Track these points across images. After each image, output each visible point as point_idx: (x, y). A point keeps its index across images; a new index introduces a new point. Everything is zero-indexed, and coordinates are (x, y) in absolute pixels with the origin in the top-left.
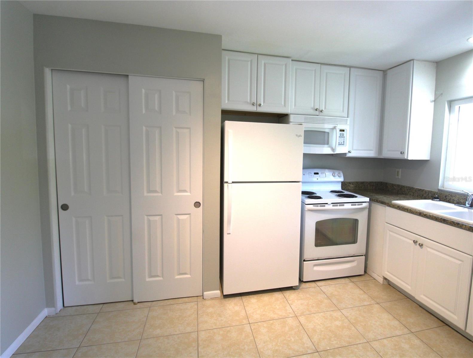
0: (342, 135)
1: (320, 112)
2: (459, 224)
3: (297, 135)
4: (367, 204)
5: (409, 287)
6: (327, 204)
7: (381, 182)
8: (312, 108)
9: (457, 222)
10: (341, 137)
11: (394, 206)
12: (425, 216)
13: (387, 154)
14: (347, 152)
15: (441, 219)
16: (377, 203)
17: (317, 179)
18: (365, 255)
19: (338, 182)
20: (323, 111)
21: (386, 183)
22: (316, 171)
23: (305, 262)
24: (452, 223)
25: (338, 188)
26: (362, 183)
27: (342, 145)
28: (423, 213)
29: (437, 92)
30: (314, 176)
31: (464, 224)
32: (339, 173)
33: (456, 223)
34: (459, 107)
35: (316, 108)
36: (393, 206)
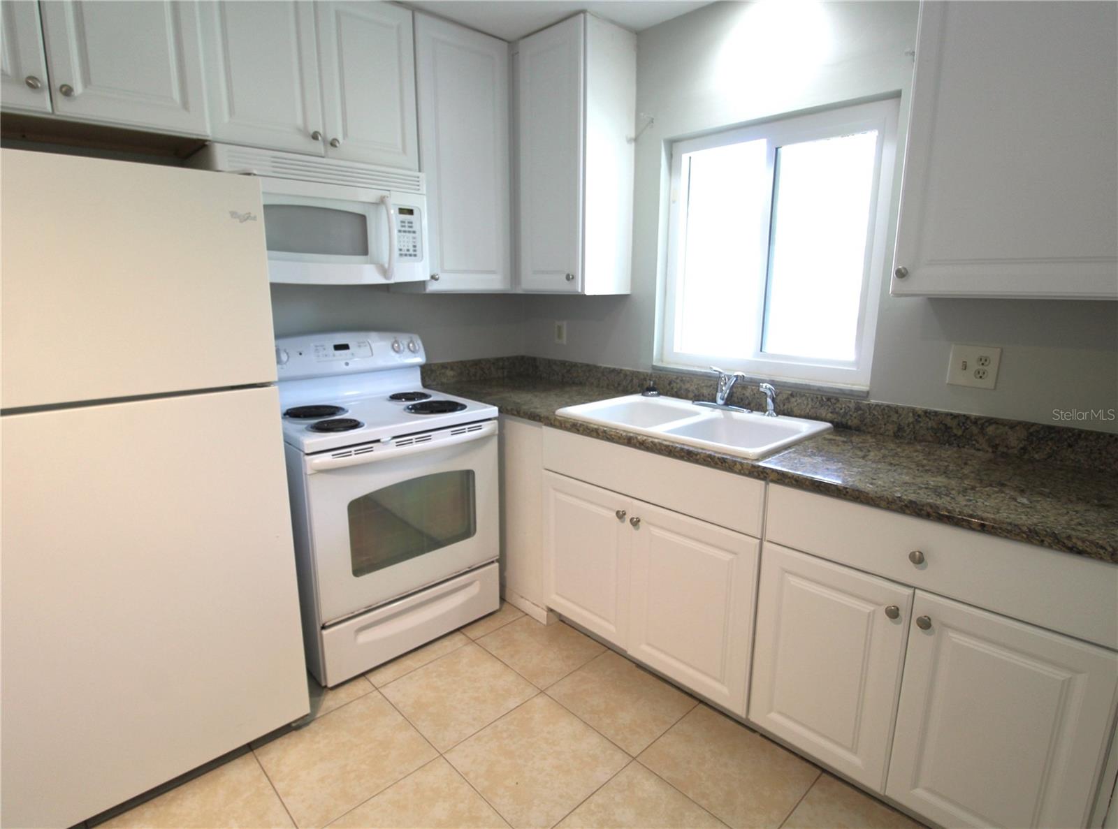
0: (407, 224)
1: (329, 145)
2: (725, 462)
3: (234, 214)
4: (493, 425)
5: (612, 628)
6: (378, 441)
7: (523, 358)
8: (299, 130)
9: (720, 456)
10: (405, 232)
11: (563, 425)
12: (642, 447)
13: (536, 281)
14: (427, 278)
15: (682, 449)
16: (519, 419)
17: (347, 364)
18: (498, 561)
19: (412, 366)
20: (337, 145)
21: (534, 359)
22: (341, 339)
23: (325, 632)
24: (709, 460)
25: (413, 383)
26: (476, 363)
27: (410, 255)
28: (636, 438)
29: (642, 114)
30: (334, 355)
31: (737, 459)
32: (412, 341)
33: (718, 458)
34: (690, 158)
35: (311, 130)
36: (561, 424)
